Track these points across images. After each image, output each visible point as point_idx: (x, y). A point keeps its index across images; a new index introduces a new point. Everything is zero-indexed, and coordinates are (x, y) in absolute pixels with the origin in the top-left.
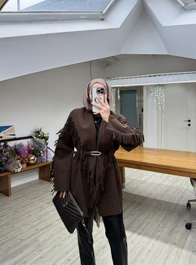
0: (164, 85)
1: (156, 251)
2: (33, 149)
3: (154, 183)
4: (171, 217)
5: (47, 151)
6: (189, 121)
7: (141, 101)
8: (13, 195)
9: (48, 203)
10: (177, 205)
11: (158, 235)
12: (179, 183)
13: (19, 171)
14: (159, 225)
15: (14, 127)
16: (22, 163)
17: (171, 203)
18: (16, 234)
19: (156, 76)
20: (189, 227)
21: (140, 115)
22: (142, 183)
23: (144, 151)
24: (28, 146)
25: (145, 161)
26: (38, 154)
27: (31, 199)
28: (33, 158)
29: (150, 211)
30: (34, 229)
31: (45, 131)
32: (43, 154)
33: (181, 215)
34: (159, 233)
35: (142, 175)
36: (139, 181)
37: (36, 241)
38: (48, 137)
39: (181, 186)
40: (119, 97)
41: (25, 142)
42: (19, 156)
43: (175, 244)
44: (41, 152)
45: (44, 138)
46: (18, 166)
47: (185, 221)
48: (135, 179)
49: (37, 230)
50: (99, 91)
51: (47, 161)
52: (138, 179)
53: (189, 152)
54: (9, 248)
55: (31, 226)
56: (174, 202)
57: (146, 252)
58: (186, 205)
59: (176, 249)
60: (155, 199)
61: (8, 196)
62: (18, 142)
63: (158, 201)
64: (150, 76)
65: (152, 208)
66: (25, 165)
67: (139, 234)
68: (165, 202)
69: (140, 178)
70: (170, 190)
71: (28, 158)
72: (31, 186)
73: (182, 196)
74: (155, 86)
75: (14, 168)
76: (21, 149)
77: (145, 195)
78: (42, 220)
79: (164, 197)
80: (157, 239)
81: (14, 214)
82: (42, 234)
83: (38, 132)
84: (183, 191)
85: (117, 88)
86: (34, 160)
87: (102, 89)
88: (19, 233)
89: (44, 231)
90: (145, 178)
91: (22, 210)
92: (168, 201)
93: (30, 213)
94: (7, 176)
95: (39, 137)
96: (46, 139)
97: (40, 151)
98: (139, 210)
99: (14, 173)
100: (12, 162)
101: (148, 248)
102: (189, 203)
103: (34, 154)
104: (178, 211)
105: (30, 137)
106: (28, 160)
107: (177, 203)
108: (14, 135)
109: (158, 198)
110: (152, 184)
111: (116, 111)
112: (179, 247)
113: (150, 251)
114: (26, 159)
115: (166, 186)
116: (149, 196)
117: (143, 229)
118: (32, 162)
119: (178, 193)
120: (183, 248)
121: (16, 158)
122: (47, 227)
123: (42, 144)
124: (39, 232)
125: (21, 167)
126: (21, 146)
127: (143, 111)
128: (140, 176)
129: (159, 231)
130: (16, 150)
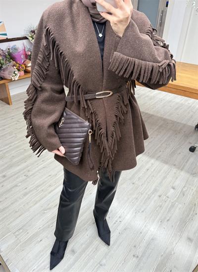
1: (154, 170)
2: (30, 53)
3: (164, 100)
4: (176, 137)
8: (14, 103)
10: (184, 125)
11: (158, 155)
13: (16, 79)
14: (162, 145)
15: (4, 24)
16: (19, 70)
17: (178, 123)
18: (19, 144)
20: (192, 149)
21: (162, 12)
24: (24, 50)
28: (30, 64)
33: (186, 136)
34: (160, 153)
36: (147, 96)
39: (194, 105)
41: (19, 45)
42: (14, 62)
43: (175, 165)
46: (14, 73)
47: (190, 143)
52: (147, 94)
54: (13, 156)
56: (182, 122)
57: (144, 171)
58: (195, 126)
59: (174, 170)
60: (162, 118)
61: (9, 104)
62: (12, 44)
63: (165, 120)
65: (157, 127)
66: (22, 73)
69: (149, 93)
70: (181, 108)
71: (25, 65)
73: (192, 116)
75: (11, 76)
76: (16, 54)
77: (151, 113)
79: (172, 116)
80: (157, 159)
81: (16, 124)
83: (33, 32)
84: (194, 111)
88: (22, 143)
92: (176, 120)
94: (4, 84)
99: (11, 80)
100: (7, 68)
101: (147, 167)
104: (185, 132)
105: (25, 38)
106: (26, 67)
107: (185, 123)
108: (6, 35)
109: (165, 117)
112: (179, 168)
113: (148, 170)
114: (23, 66)
115: (177, 103)
119: (189, 113)
120: (182, 170)
121: (11, 64)
125: (19, 75)
126: (15, 49)
127: (167, 6)
129: (160, 151)
130: (10, 54)
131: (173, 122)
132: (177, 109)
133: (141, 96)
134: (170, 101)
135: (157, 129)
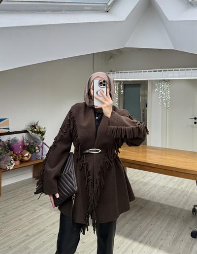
0: (169, 80)
2: (28, 144)
3: (158, 185)
4: (176, 223)
5: (43, 147)
6: (195, 118)
7: (146, 96)
8: (3, 195)
9: (41, 206)
10: (182, 210)
11: (161, 244)
12: (184, 185)
13: (11, 168)
14: (162, 232)
15: (8, 121)
16: (15, 160)
17: (175, 208)
18: (4, 240)
19: (161, 71)
21: (144, 111)
22: (145, 184)
23: (148, 150)
24: (23, 141)
25: (148, 161)
26: (33, 150)
27: (23, 200)
28: (27, 154)
29: (153, 216)
30: (24, 235)
31: (42, 125)
32: (38, 151)
33: (186, 221)
34: (162, 242)
35: (145, 176)
36: (141, 182)
37: (27, 248)
38: (45, 132)
40: (122, 91)
41: (19, 137)
42: (12, 152)
44: (37, 148)
45: (40, 132)
46: (10, 163)
47: (191, 228)
48: (137, 181)
49: (27, 235)
50: (101, 83)
51: (42, 158)
52: (140, 180)
53: (195, 153)
55: (21, 231)
56: (179, 207)
58: (191, 210)
60: (158, 203)
62: (12, 137)
63: (162, 205)
64: (155, 71)
65: (155, 213)
66: (18, 162)
67: (141, 242)
68: (169, 206)
69: (142, 179)
70: (175, 192)
71: (22, 155)
72: (24, 186)
73: (187, 200)
74: (160, 81)
75: (6, 166)
76: (15, 145)
77: (147, 198)
78: (33, 224)
79: (168, 200)
80: (160, 249)
81: (3, 217)
82: (33, 241)
83: (34, 126)
84: (188, 194)
85: (120, 82)
86: (28, 156)
87: (104, 81)
89: (35, 237)
90: (147, 179)
91: (13, 213)
92: (172, 205)
93: (22, 216)
95: (35, 132)
96: (43, 134)
97: (35, 147)
98: (141, 215)
99: (6, 170)
100: (4, 158)
102: (194, 208)
103: (28, 150)
104: (183, 217)
105: (26, 131)
106: (22, 157)
107: (181, 207)
108: (8, 129)
109: (161, 202)
110: (155, 186)
111: (119, 106)
114: (20, 156)
115: (171, 188)
116: (152, 200)
117: (145, 237)
118: (26, 159)
119: (183, 197)
121: (9, 154)
122: (39, 232)
123: (38, 139)
124: (30, 238)
125: (14, 164)
126: (15, 140)
127: (147, 106)
128: (143, 177)
129: (162, 239)
130: (9, 145)
131: (170, 207)
132: (171, 193)
133: (135, 182)
134: (164, 187)
135: (155, 215)
